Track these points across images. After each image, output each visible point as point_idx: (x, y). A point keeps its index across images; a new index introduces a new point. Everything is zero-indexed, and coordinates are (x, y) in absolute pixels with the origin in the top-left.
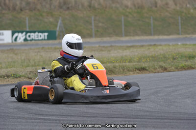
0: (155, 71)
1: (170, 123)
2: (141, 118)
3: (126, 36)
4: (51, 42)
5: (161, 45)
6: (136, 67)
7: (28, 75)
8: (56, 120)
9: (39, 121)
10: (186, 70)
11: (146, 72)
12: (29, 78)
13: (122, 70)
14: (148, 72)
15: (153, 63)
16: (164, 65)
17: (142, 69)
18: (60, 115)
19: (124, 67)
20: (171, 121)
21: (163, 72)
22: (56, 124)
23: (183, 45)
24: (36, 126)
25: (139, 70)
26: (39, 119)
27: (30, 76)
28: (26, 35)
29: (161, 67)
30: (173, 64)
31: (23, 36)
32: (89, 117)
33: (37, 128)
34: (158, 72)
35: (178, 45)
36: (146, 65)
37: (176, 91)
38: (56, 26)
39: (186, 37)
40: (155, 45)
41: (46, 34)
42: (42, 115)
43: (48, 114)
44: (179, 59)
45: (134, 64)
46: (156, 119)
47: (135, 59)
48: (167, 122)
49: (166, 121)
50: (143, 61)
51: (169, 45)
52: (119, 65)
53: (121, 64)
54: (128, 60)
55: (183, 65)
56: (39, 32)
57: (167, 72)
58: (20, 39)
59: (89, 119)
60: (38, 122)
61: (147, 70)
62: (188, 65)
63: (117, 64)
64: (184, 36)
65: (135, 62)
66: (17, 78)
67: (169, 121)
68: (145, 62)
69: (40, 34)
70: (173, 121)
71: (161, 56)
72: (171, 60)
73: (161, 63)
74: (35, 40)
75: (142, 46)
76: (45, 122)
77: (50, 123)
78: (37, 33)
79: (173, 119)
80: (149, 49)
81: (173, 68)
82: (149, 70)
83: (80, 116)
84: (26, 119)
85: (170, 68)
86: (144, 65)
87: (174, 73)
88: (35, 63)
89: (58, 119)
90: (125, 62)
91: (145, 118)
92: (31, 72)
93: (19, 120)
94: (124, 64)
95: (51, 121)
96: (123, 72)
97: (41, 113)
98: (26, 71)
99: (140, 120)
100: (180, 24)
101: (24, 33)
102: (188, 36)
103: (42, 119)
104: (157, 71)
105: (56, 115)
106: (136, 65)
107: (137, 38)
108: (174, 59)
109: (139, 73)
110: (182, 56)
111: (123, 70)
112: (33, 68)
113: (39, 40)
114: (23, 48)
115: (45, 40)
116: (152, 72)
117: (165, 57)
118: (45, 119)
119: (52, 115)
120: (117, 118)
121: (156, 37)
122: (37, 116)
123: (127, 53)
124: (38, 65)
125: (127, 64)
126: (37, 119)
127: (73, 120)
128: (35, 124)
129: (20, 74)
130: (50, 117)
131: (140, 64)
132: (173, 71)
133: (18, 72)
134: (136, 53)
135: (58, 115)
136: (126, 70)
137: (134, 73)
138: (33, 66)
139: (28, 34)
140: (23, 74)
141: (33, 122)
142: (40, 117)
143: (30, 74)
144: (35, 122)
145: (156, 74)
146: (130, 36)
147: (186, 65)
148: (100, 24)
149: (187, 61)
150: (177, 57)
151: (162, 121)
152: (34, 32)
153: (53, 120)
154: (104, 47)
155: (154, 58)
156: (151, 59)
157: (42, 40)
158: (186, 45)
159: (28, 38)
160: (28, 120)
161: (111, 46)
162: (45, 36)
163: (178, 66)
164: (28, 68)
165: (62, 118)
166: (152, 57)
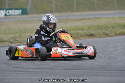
0: (100, 36)
1: (115, 73)
2: (93, 70)
3: (77, 11)
4: (24, 16)
5: (103, 18)
6: (87, 34)
7: (11, 40)
8: (33, 72)
9: (21, 72)
10: (122, 35)
11: (94, 37)
12: (11, 42)
13: (76, 36)
14: (95, 37)
15: (98, 31)
16: (106, 32)
17: (91, 35)
18: (36, 68)
19: (78, 34)
20: (115, 72)
21: (106, 37)
22: (34, 75)
23: (119, 17)
24: (20, 76)
25: (89, 36)
26: (21, 71)
27: (11, 41)
28: (6, 11)
29: (104, 33)
30: (112, 31)
31: (4, 12)
32: (56, 69)
33: (21, 77)
34: (103, 37)
35: (115, 17)
36: (94, 32)
37: (117, 50)
38: (27, 5)
39: (121, 12)
40: (98, 18)
41: (20, 11)
42: (23, 68)
43: (27, 67)
44: (117, 28)
45: (85, 31)
46: (104, 70)
47: (85, 28)
48: (112, 73)
49: (112, 71)
50: (91, 29)
51: (109, 18)
52: (75, 32)
53: (76, 32)
54: (81, 29)
55: (120, 32)
56: (15, 9)
57: (109, 37)
58: (2, 14)
59: (57, 71)
60: (20, 74)
61: (94, 36)
62: (124, 32)
63: (73, 32)
64: (119, 11)
65: (85, 30)
66: (2, 42)
67: (113, 72)
68: (93, 30)
69: (16, 11)
70: (117, 71)
71: (104, 26)
72: (112, 28)
73: (104, 31)
74: (13, 15)
75: (90, 19)
76: (26, 74)
77: (30, 74)
78: (13, 10)
79: (116, 70)
80: (94, 21)
81: (113, 34)
82: (96, 36)
83: (50, 69)
84: (12, 71)
85: (111, 34)
86: (92, 32)
87: (114, 37)
88: (14, 31)
89: (35, 71)
90: (78, 30)
91: (96, 70)
92: (12, 38)
93: (7, 72)
94: (78, 32)
95: (30, 73)
96: (78, 37)
97: (22, 67)
98: (9, 37)
99: (93, 71)
100: (115, 3)
101: (5, 10)
102: (122, 11)
103: (23, 71)
104: (101, 36)
105: (33, 68)
106: (86, 32)
107: (85, 13)
108: (113, 27)
109: (89, 38)
110: (119, 26)
111: (78, 36)
112: (14, 35)
113: (15, 15)
114: (5, 21)
115: (19, 15)
116: (98, 37)
117: (107, 27)
118: (25, 71)
119: (30, 68)
120: (76, 70)
121: (99, 12)
122: (19, 69)
123: (79, 24)
124: (16, 33)
125: (80, 31)
126: (20, 71)
127: (45, 72)
128: (19, 75)
129: (5, 39)
130: (29, 70)
131: (89, 31)
132: (113, 36)
133: (2, 38)
134: (86, 24)
135: (34, 68)
136: (79, 36)
137: (85, 38)
138: (13, 33)
139: (8, 11)
140: (7, 39)
141: (17, 74)
142: (21, 70)
143: (11, 39)
144: (19, 74)
145: (101, 39)
146: (80, 11)
147: (122, 32)
148: (59, 4)
149: (122, 29)
150: (115, 26)
151: (109, 71)
152: (12, 9)
153: (31, 72)
154: (62, 19)
155: (99, 27)
156: (96, 28)
157: (17, 15)
158: (121, 17)
159: (8, 14)
160: (13, 72)
161: (68, 19)
162: (19, 12)
163: (117, 33)
164: (10, 35)
165: (37, 71)
166: (98, 26)
